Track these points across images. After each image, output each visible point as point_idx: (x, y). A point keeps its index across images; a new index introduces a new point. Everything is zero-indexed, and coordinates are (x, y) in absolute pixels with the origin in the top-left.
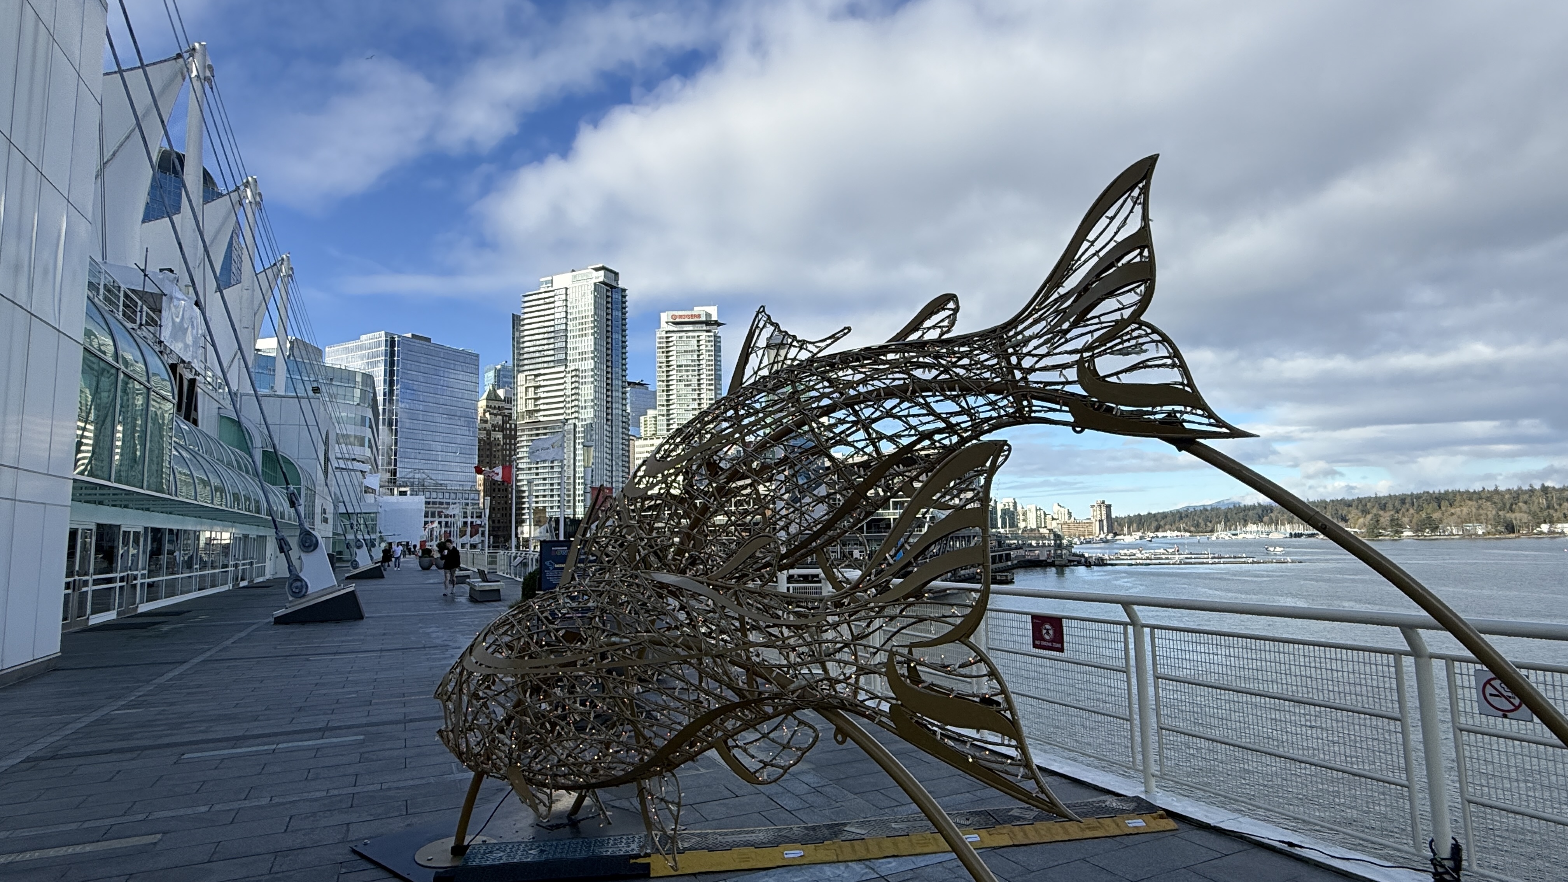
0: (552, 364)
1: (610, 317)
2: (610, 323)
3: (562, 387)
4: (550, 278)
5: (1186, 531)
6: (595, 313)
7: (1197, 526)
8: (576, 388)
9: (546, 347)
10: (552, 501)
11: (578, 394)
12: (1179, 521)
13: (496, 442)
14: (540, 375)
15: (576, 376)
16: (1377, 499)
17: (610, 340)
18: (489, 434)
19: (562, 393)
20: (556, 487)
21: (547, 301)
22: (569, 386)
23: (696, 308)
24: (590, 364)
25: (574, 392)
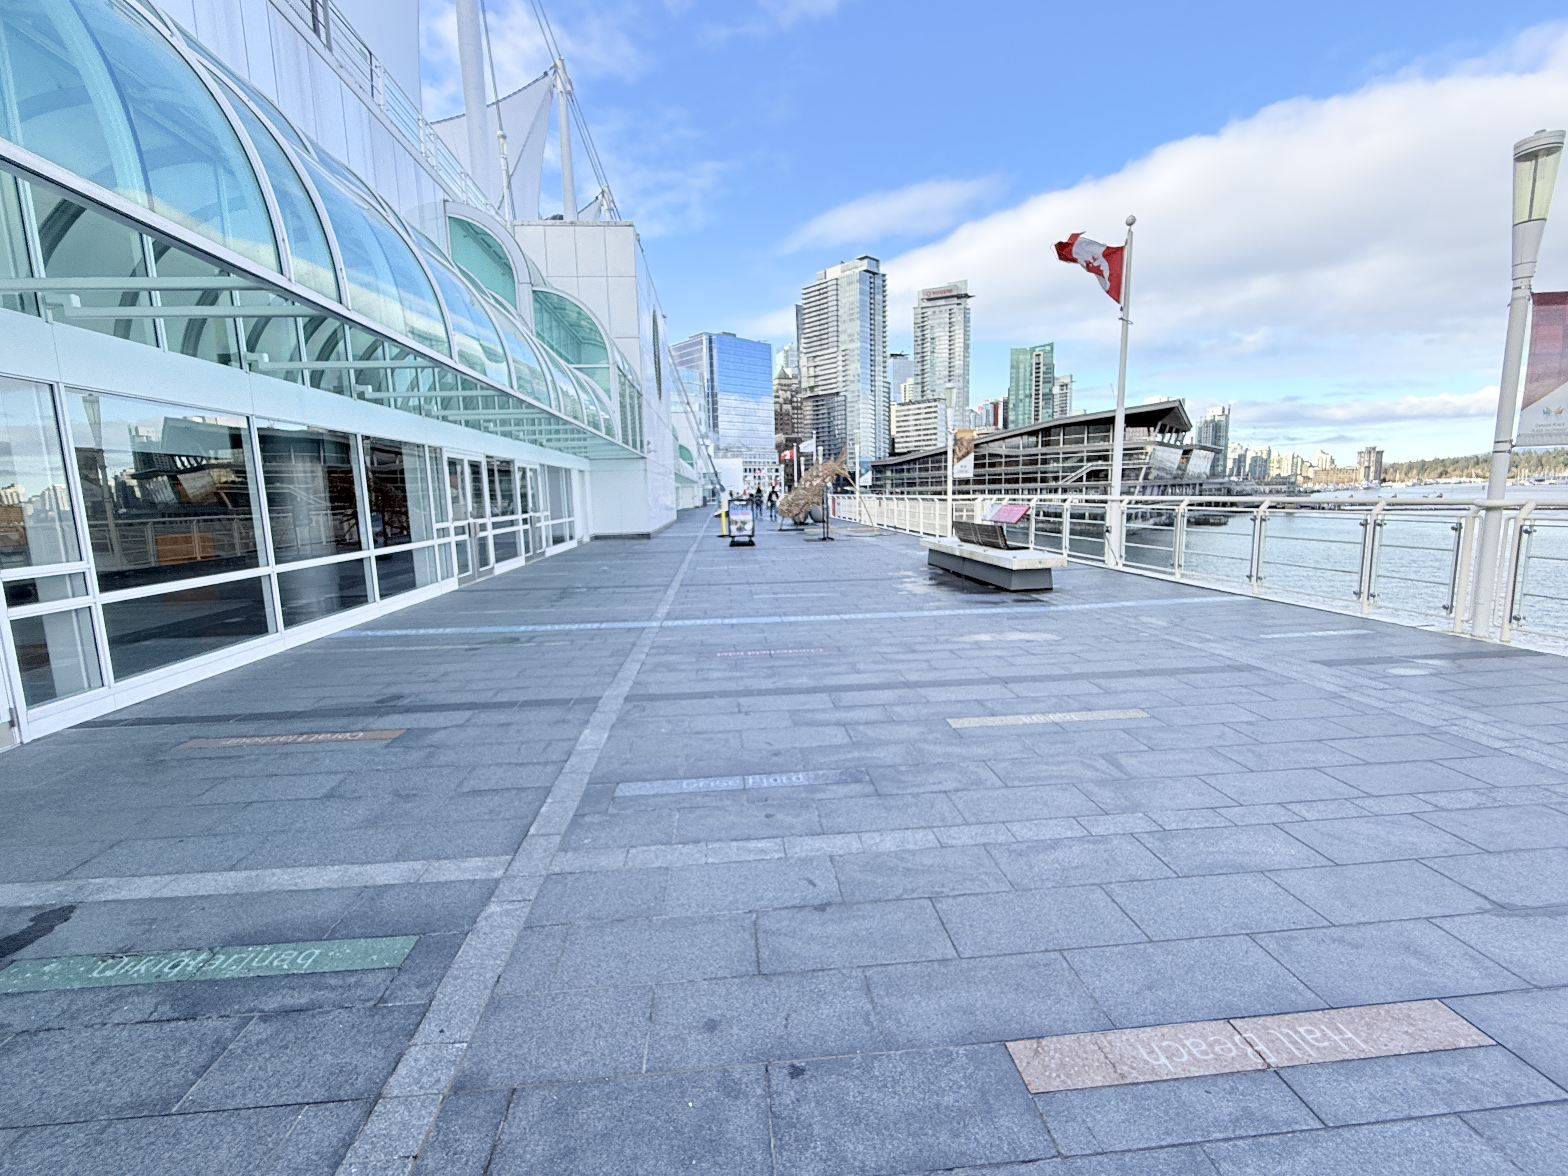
0: (827, 346)
1: (872, 301)
2: (872, 306)
3: (835, 365)
4: (823, 272)
8: (846, 365)
9: (822, 332)
11: (848, 370)
12: (1474, 467)
13: (786, 413)
14: (817, 356)
15: (846, 355)
17: (872, 322)
18: (781, 406)
19: (835, 370)
21: (821, 291)
22: (841, 364)
25: (845, 368)
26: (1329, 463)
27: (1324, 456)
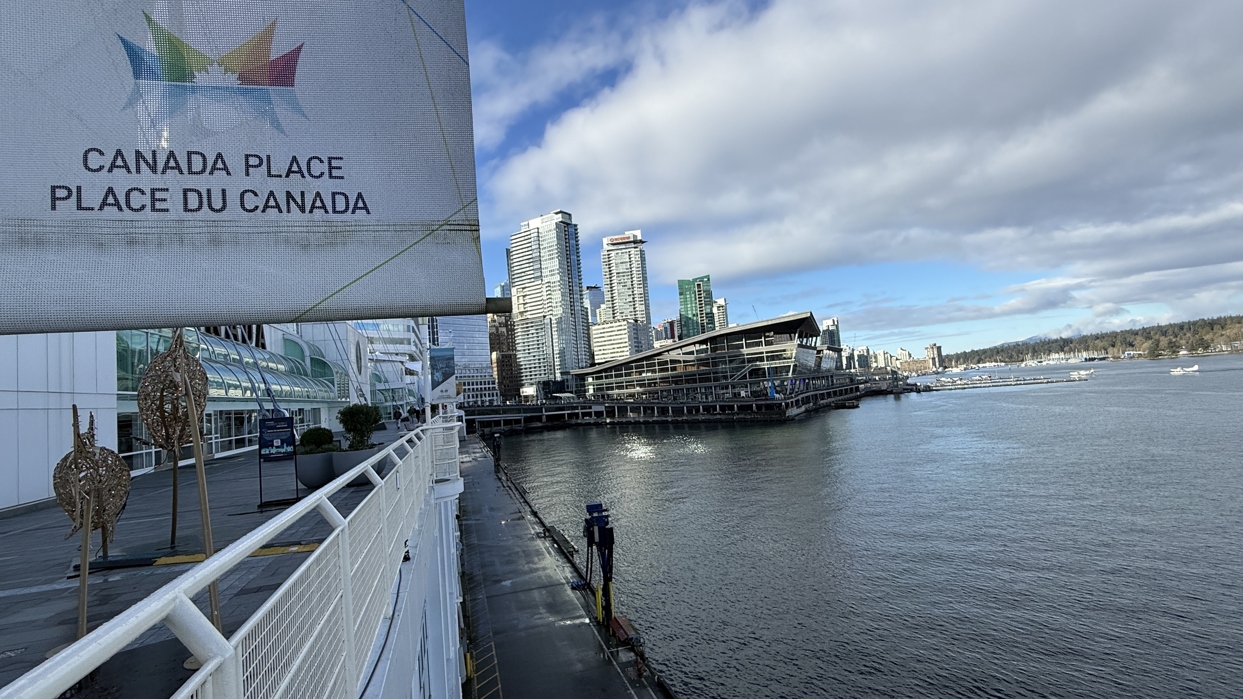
0: (533, 280)
1: (568, 245)
2: (568, 248)
3: (540, 295)
4: (526, 223)
5: (1001, 361)
6: (558, 243)
7: (1011, 357)
8: (549, 294)
9: (528, 269)
10: (540, 371)
11: (551, 298)
12: (997, 355)
13: (502, 334)
14: (525, 288)
15: (549, 286)
16: (1159, 327)
17: (569, 260)
18: (497, 329)
19: (540, 299)
20: (542, 361)
21: (526, 238)
22: (545, 293)
23: (626, 233)
24: (558, 278)
25: (548, 297)
26: (908, 357)
27: (904, 352)
